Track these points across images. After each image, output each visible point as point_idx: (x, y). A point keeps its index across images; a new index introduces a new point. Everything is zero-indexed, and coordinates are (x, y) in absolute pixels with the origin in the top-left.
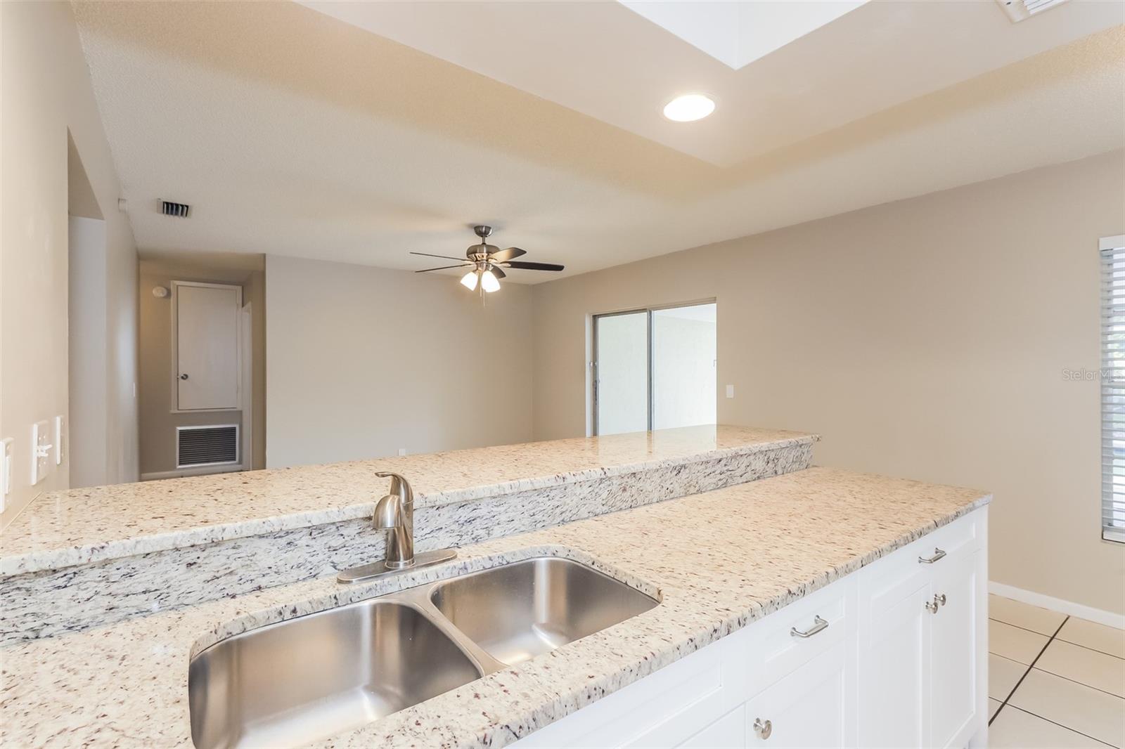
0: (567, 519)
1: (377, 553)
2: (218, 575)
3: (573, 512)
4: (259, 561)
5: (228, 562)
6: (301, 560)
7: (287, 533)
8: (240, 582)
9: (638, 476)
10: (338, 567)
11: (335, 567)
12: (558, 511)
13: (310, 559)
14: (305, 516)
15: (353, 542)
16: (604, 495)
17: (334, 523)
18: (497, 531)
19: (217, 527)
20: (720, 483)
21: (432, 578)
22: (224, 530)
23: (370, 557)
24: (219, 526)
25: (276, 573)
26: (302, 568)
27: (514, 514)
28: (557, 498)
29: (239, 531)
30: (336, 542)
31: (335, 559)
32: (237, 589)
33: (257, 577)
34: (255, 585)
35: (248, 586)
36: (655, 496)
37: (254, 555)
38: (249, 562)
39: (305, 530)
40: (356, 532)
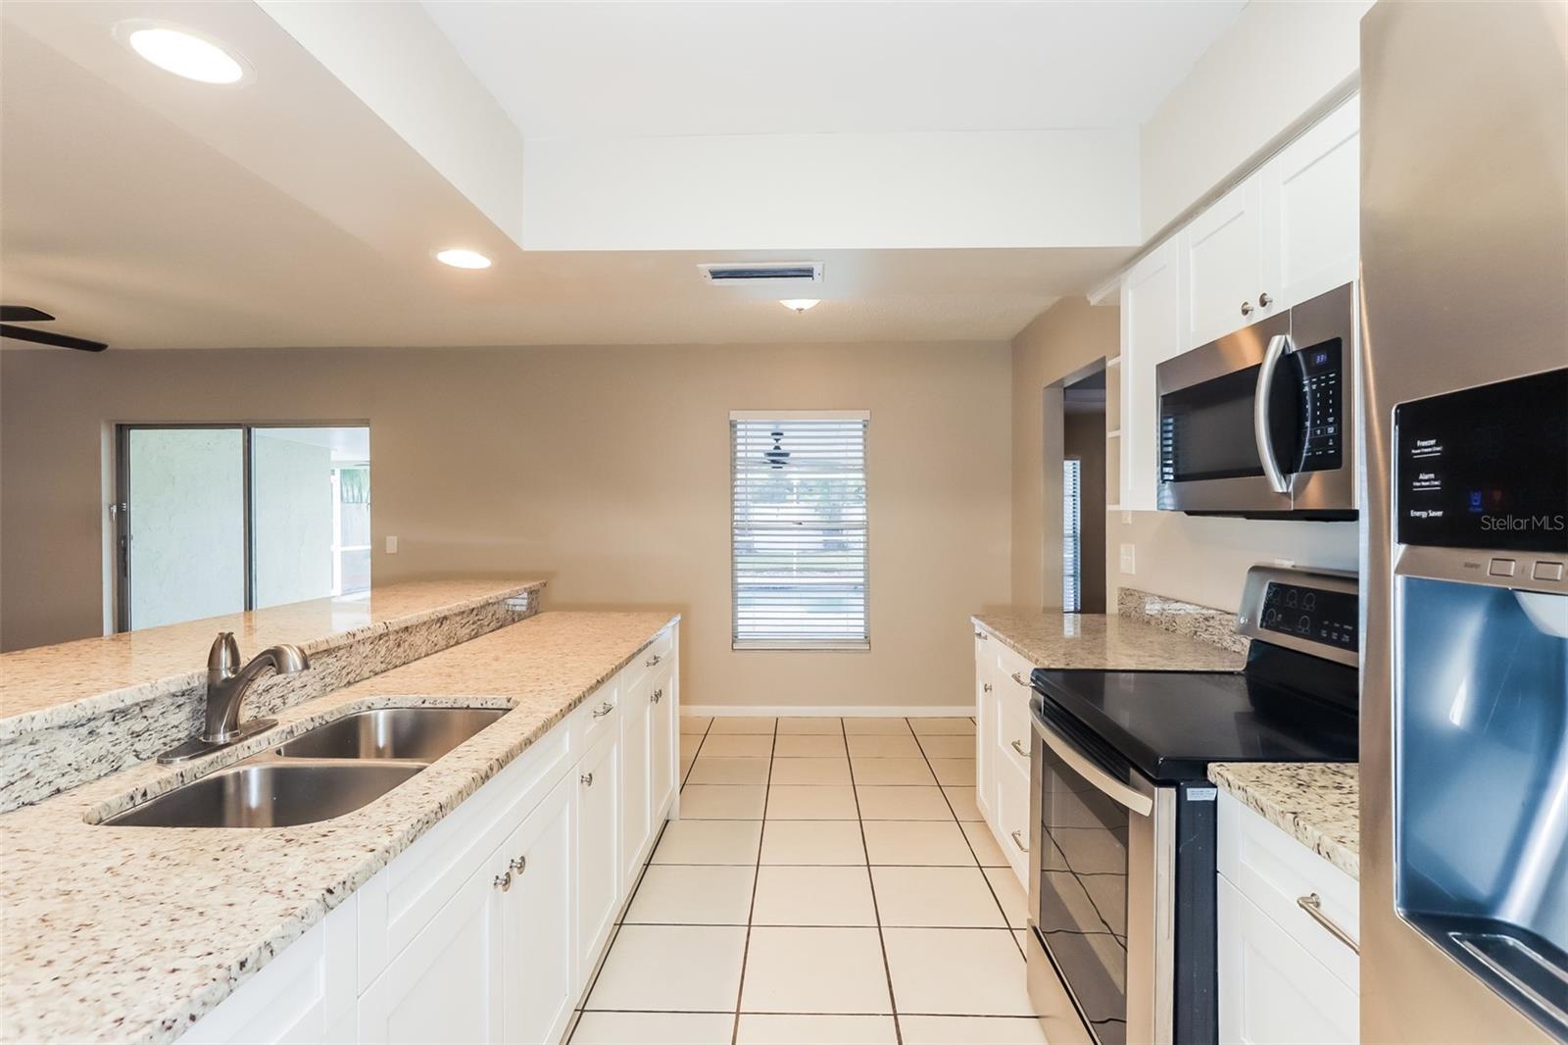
0: (352, 680)
1: (181, 735)
2: (12, 780)
3: (357, 672)
4: (58, 757)
5: (25, 762)
6: (104, 752)
7: (89, 720)
8: (38, 786)
9: (410, 630)
10: (141, 756)
11: (137, 756)
12: (344, 672)
13: (112, 749)
14: (118, 694)
15: (157, 724)
16: (383, 653)
17: (137, 704)
18: (292, 699)
19: (25, 716)
20: (473, 633)
21: (265, 745)
22: (33, 719)
23: (173, 741)
24: (27, 714)
25: (76, 770)
26: (103, 761)
27: (307, 678)
28: (344, 658)
29: (49, 719)
30: (139, 725)
31: (138, 746)
32: (34, 796)
33: (56, 778)
34: (53, 788)
35: (46, 790)
36: (423, 650)
37: (52, 751)
38: (47, 760)
39: (108, 714)
40: (160, 712)
